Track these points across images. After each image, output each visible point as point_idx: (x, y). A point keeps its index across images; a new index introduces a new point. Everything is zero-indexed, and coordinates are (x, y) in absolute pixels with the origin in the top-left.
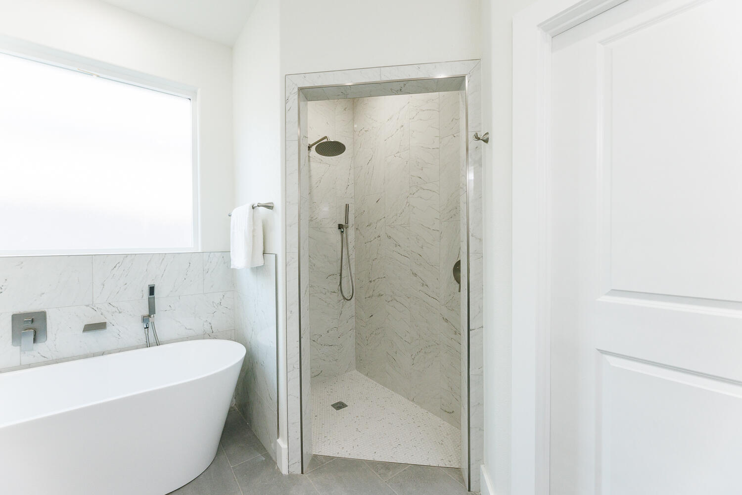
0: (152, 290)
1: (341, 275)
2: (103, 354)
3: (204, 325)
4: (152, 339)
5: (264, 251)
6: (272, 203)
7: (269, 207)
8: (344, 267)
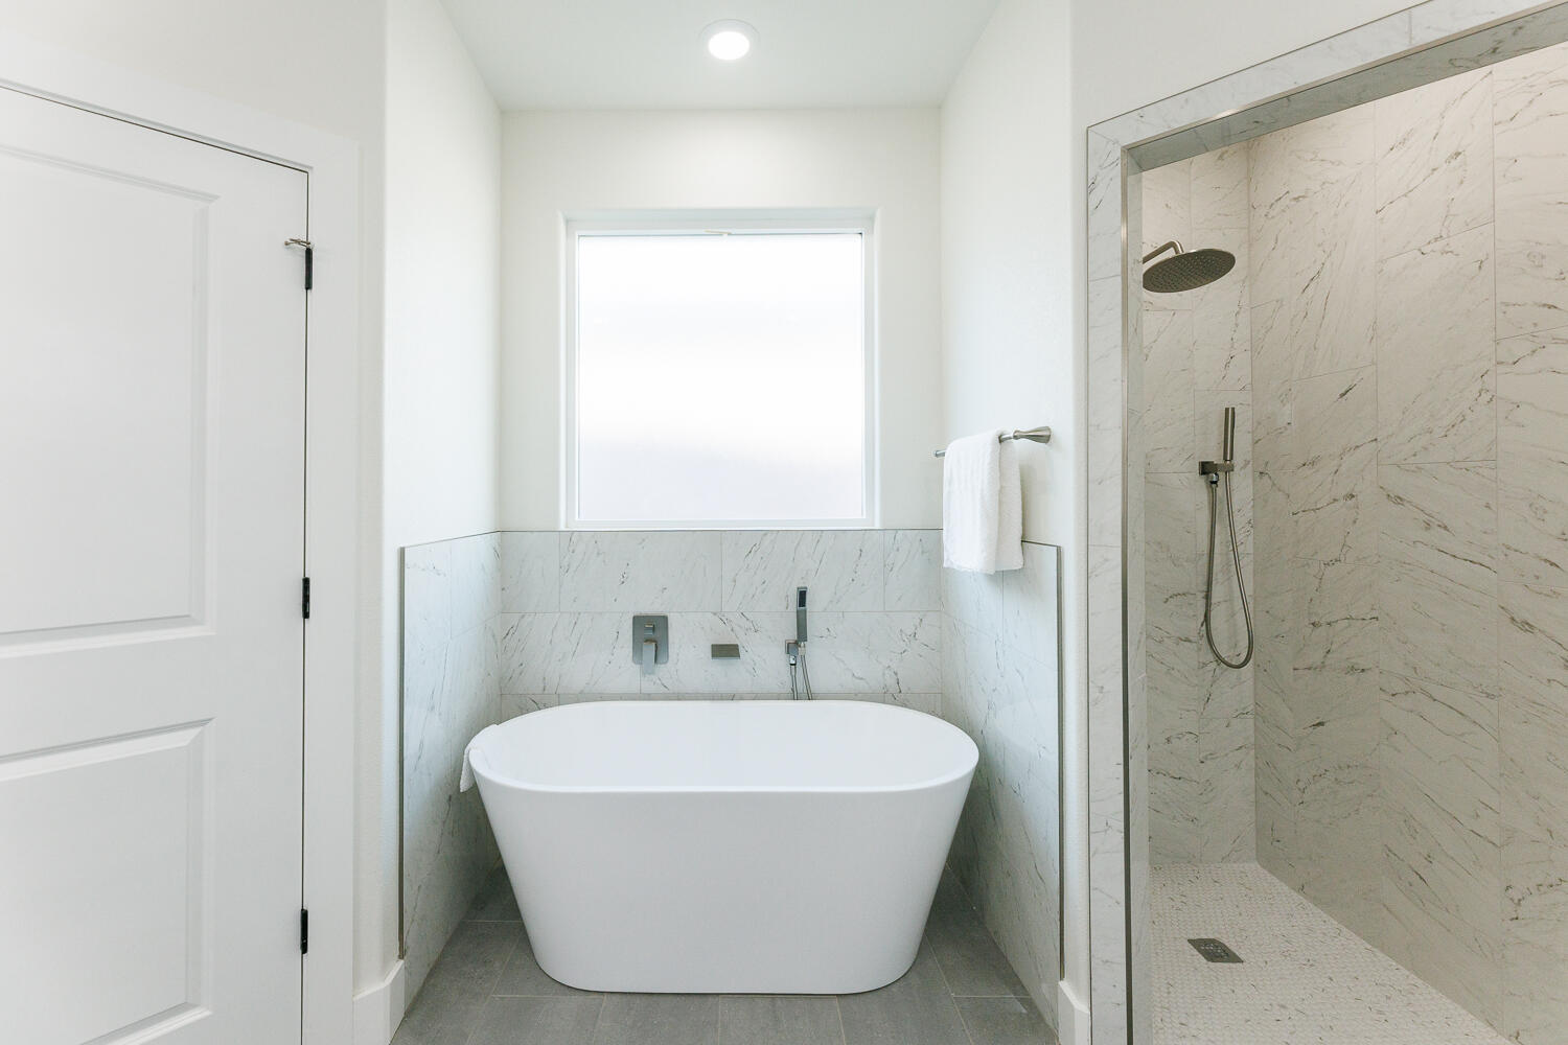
0: (802, 597)
1: (1208, 597)
2: (732, 698)
3: (884, 674)
4: (801, 686)
5: (1023, 536)
6: (1048, 429)
7: (1041, 437)
8: (1218, 576)
